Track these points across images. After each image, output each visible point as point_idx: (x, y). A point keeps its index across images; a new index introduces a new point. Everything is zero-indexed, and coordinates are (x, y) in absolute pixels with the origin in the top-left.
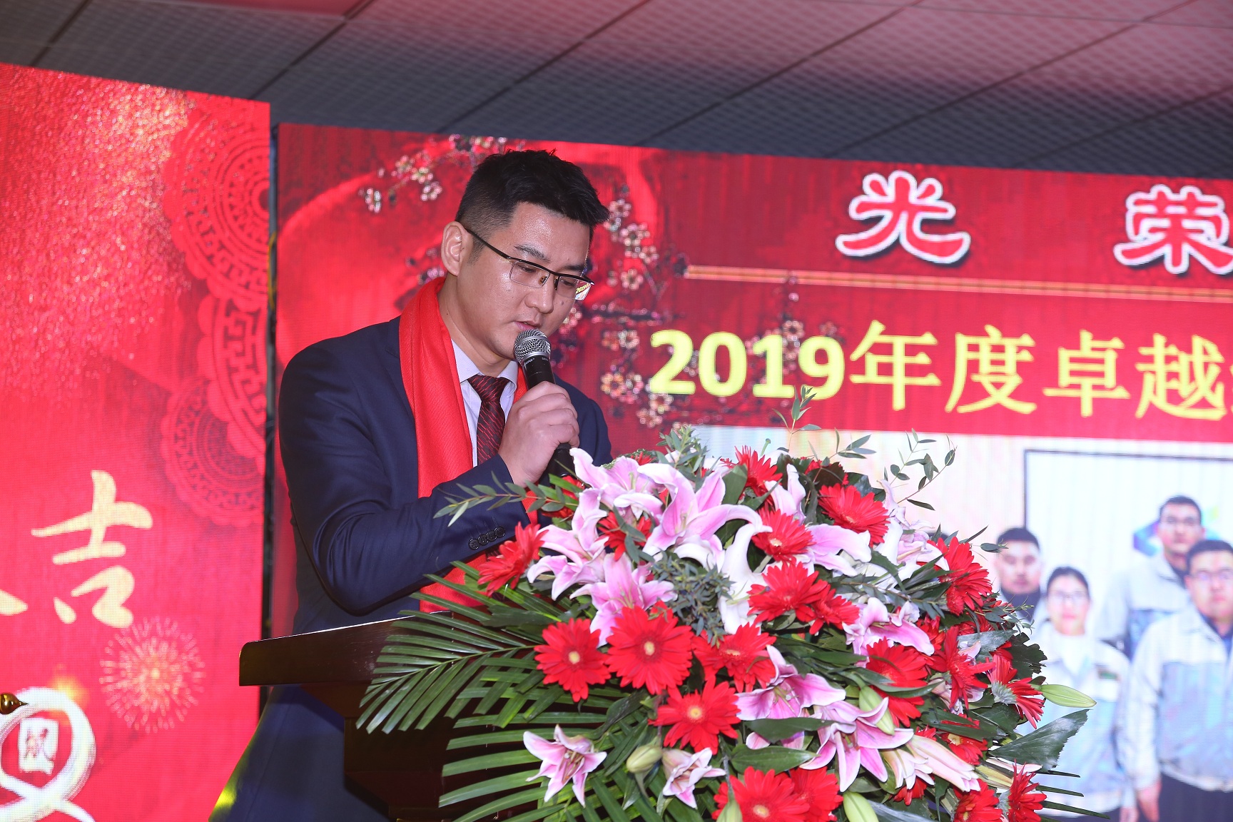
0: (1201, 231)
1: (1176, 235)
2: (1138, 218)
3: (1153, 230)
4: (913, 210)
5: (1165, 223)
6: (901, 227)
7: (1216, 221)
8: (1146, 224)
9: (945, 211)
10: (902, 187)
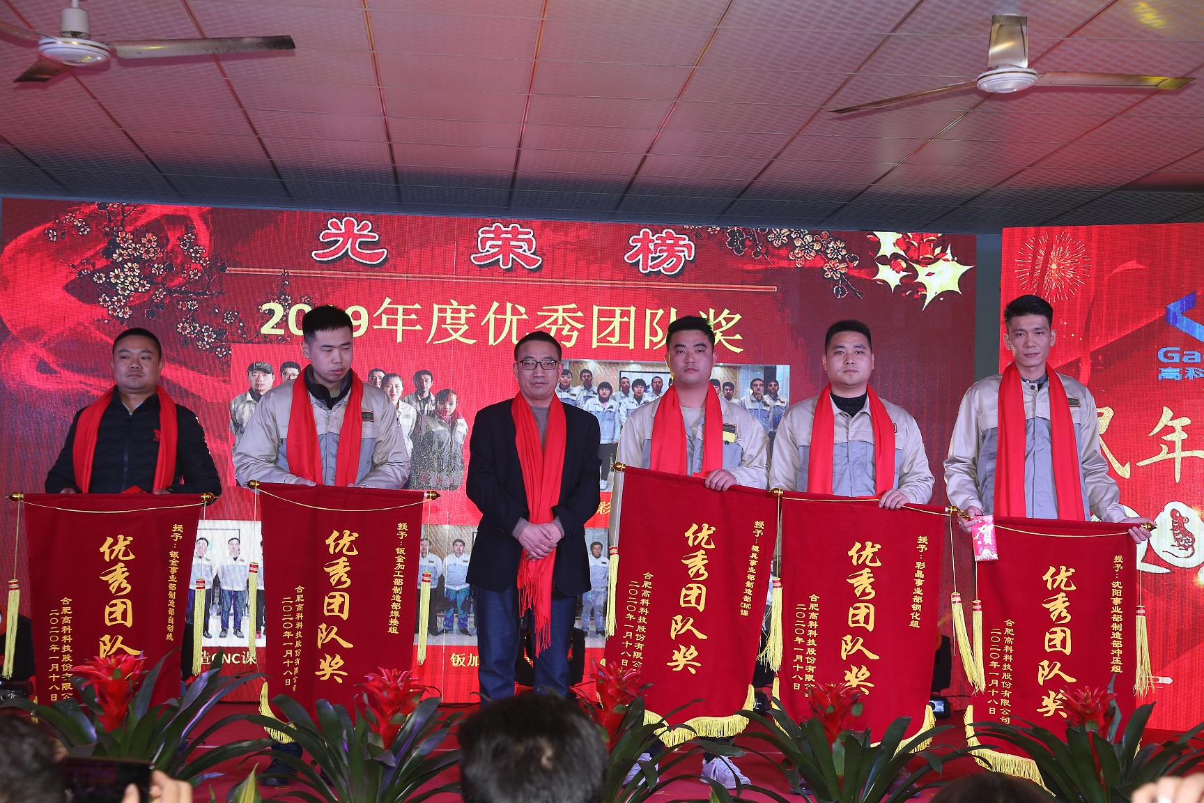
0: (521, 247)
1: (506, 249)
2: (484, 241)
3: (492, 247)
4: (356, 237)
5: (500, 243)
6: (349, 246)
7: (529, 242)
8: (489, 243)
9: (375, 237)
10: (349, 225)
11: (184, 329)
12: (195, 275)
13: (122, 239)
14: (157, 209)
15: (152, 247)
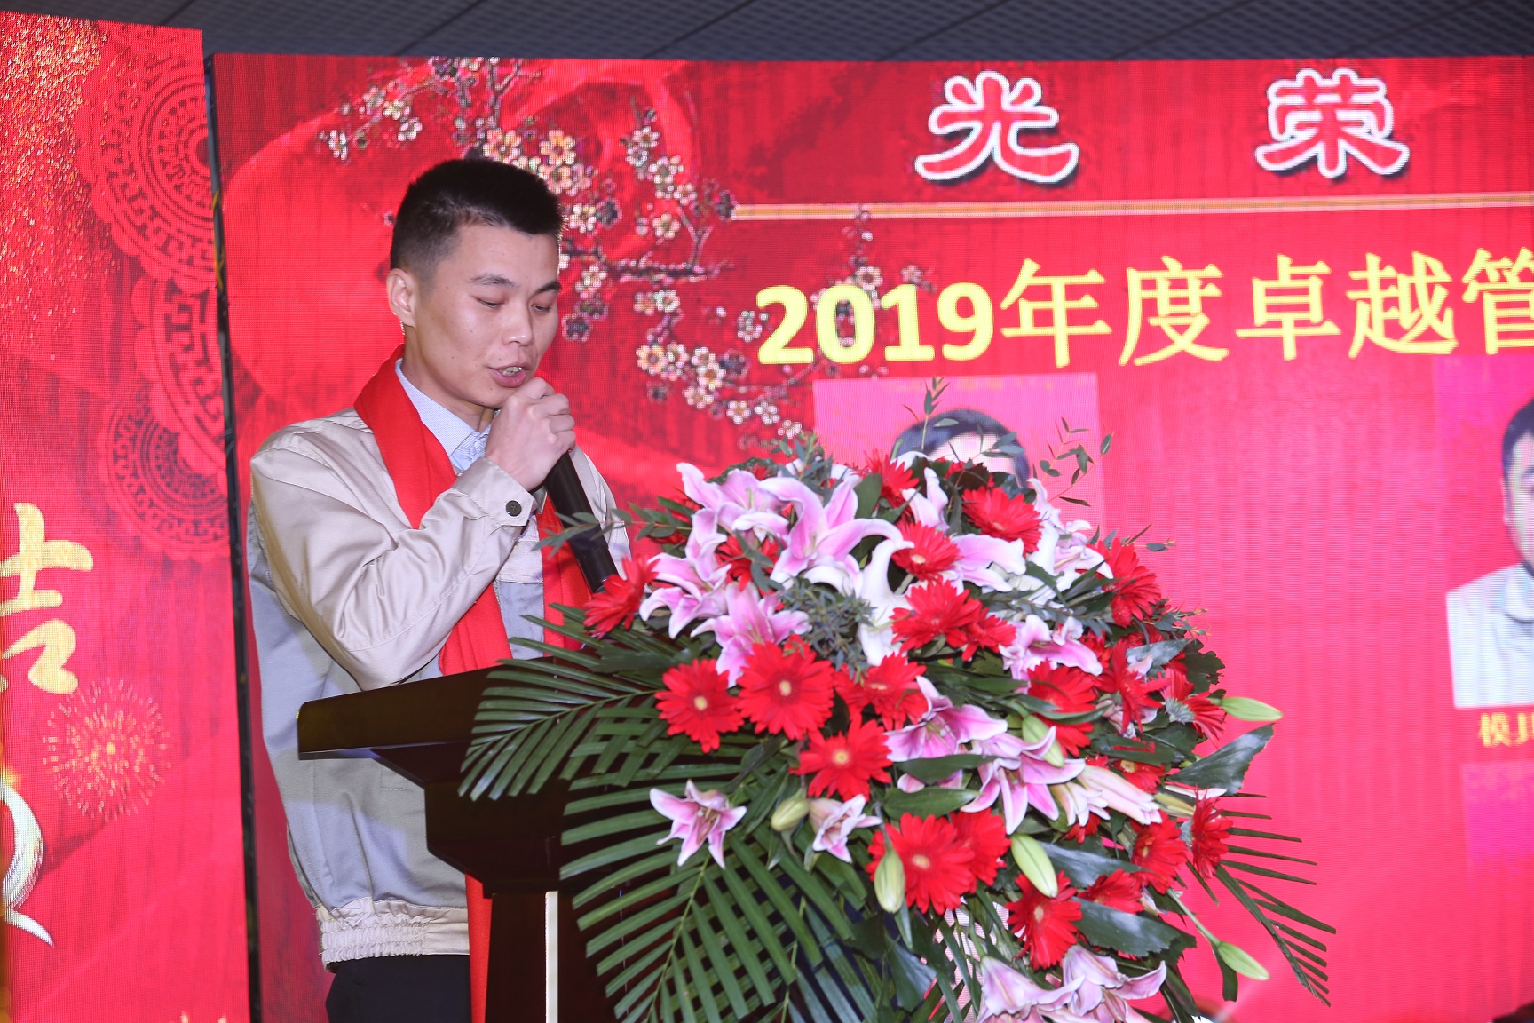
0: (1359, 124)
1: (1330, 130)
2: (1284, 111)
3: (1301, 126)
4: (1007, 119)
5: (1316, 116)
6: (994, 141)
7: (1376, 108)
8: (1293, 119)
9: (1047, 117)
10: (993, 92)
11: (652, 359)
12: (667, 227)
13: (498, 146)
14: (574, 73)
15: (564, 164)
